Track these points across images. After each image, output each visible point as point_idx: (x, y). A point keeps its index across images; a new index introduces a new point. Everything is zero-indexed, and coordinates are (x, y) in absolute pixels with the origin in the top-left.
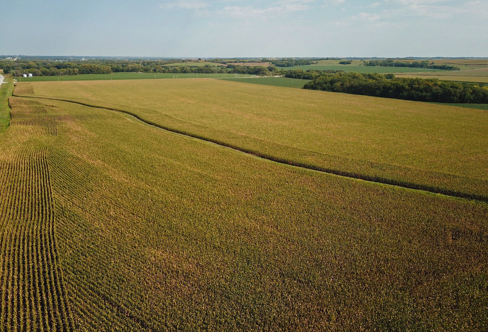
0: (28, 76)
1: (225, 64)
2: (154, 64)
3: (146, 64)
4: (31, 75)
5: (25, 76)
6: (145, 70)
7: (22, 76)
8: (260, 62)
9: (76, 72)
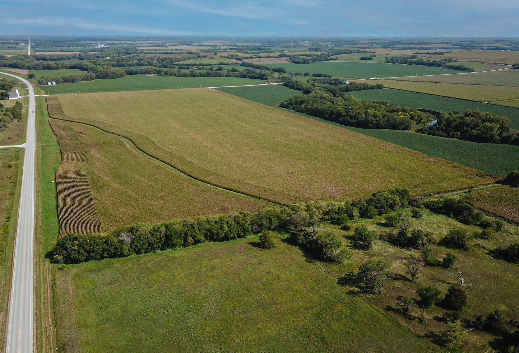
0: (52, 84)
1: (240, 60)
2: (168, 60)
3: (161, 61)
4: (54, 83)
5: (50, 84)
6: (157, 72)
7: (47, 84)
8: (277, 57)
9: (93, 78)
